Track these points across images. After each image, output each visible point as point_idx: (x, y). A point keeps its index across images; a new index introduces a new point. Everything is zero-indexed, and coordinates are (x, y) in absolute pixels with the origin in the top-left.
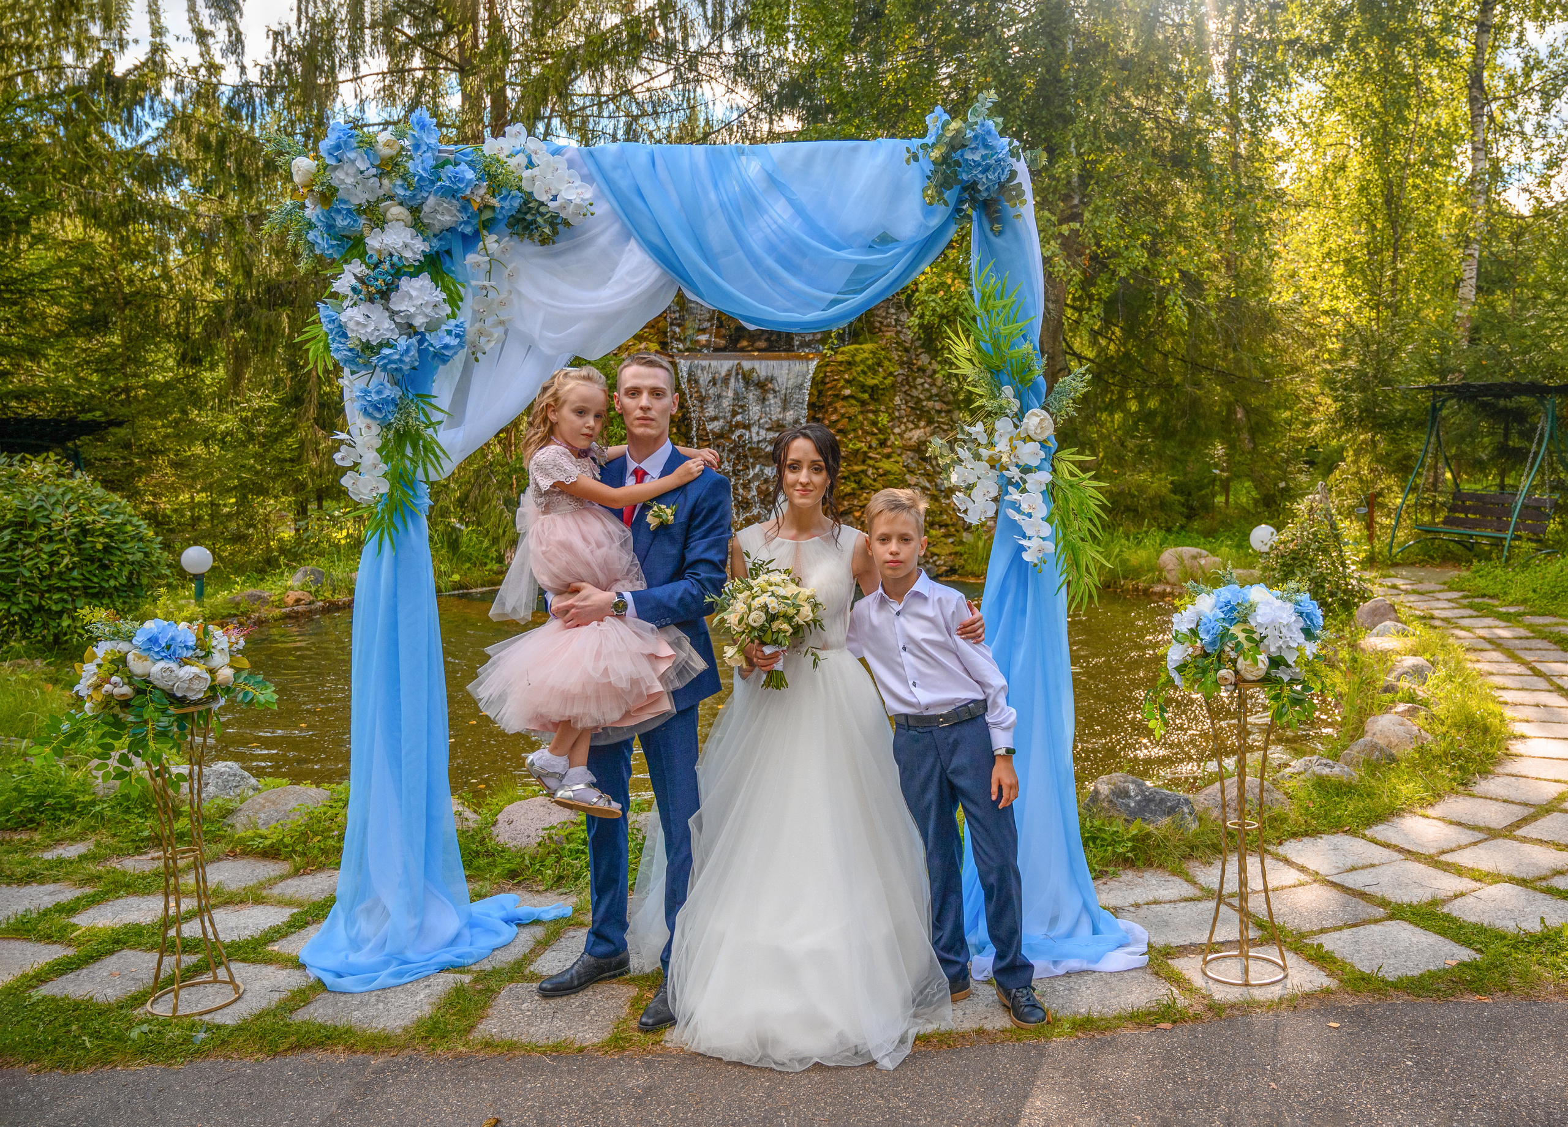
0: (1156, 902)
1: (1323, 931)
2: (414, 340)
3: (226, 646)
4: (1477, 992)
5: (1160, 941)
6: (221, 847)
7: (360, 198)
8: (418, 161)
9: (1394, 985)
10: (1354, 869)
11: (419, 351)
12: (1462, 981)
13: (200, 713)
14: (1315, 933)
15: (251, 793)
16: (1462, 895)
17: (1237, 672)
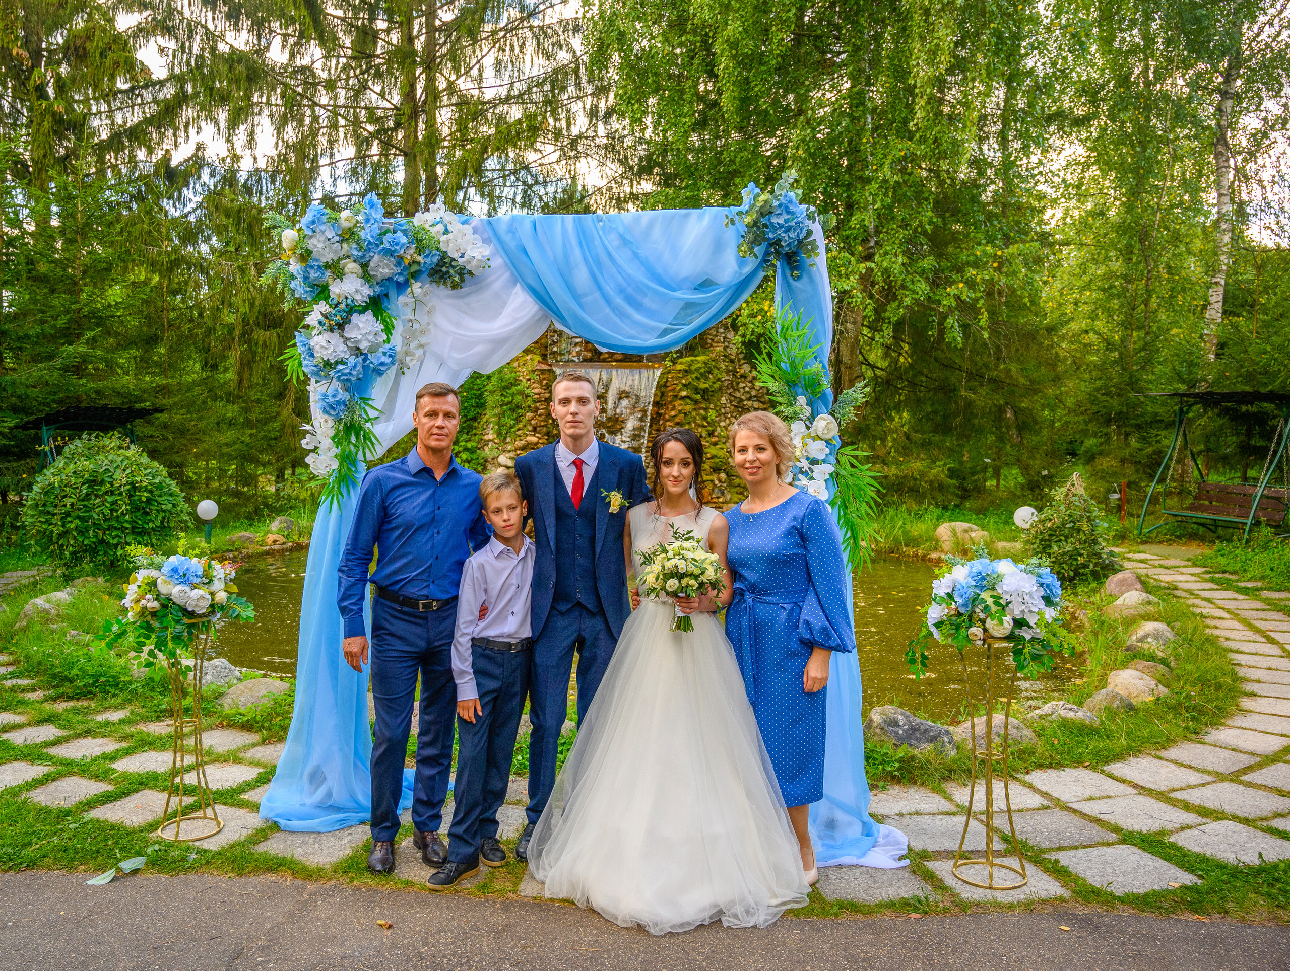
0: (917, 813)
1: (1060, 849)
2: (360, 359)
3: (222, 576)
4: (1196, 912)
5: (918, 845)
6: (214, 720)
7: (328, 257)
8: (368, 230)
9: (1121, 900)
10: (1091, 798)
11: (363, 367)
12: (1183, 901)
13: (203, 623)
14: (1053, 850)
15: (235, 682)
16: (1189, 827)
17: (985, 630)
